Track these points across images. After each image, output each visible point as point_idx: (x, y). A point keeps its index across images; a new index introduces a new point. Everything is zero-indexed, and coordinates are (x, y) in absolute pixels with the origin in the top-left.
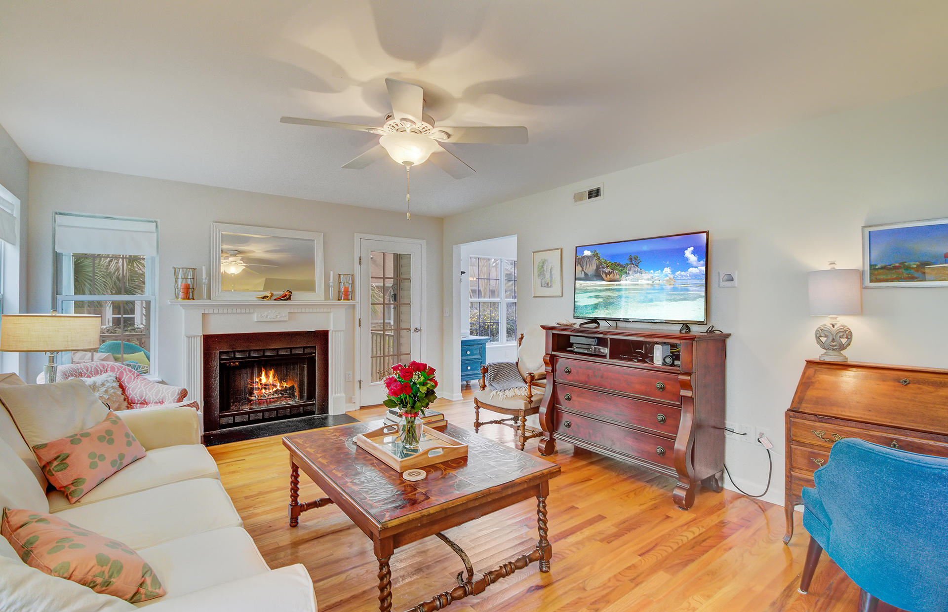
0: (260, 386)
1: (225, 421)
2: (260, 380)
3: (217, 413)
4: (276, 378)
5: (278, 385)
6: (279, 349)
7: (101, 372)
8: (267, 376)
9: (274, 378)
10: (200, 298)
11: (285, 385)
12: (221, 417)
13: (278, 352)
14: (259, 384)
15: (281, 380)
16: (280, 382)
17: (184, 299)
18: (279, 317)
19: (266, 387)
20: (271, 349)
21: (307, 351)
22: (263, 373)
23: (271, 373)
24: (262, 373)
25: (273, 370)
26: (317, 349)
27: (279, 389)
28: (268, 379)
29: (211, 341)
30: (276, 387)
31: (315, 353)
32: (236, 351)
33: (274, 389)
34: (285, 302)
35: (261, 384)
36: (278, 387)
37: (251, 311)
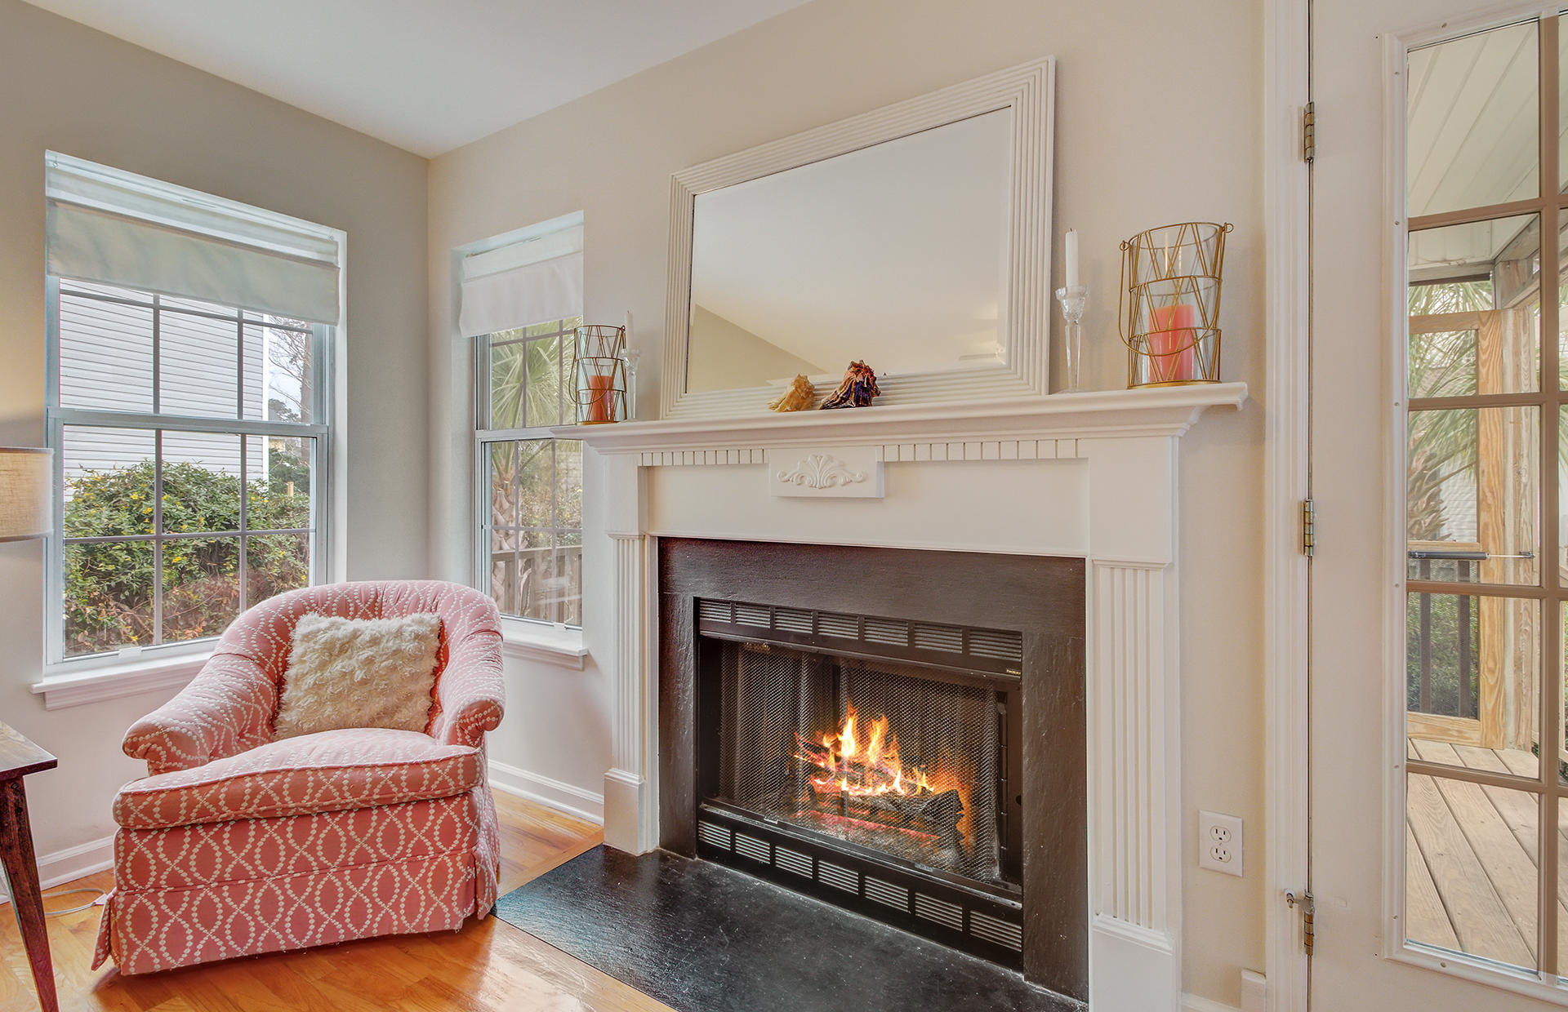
0: (832, 765)
2: (837, 745)
4: (894, 752)
5: (900, 772)
6: (867, 618)
7: (356, 611)
8: (863, 738)
9: (887, 746)
11: (923, 782)
13: (911, 636)
14: (832, 759)
15: (909, 762)
16: (907, 772)
18: (842, 480)
20: (890, 620)
21: (982, 649)
22: (851, 723)
23: (878, 730)
24: (844, 724)
25: (884, 719)
26: (1028, 646)
27: (899, 790)
28: (865, 748)
29: (677, 556)
30: (890, 781)
31: (1018, 666)
32: (738, 603)
33: (882, 789)
34: (854, 415)
35: (838, 759)
36: (896, 785)
37: (757, 457)
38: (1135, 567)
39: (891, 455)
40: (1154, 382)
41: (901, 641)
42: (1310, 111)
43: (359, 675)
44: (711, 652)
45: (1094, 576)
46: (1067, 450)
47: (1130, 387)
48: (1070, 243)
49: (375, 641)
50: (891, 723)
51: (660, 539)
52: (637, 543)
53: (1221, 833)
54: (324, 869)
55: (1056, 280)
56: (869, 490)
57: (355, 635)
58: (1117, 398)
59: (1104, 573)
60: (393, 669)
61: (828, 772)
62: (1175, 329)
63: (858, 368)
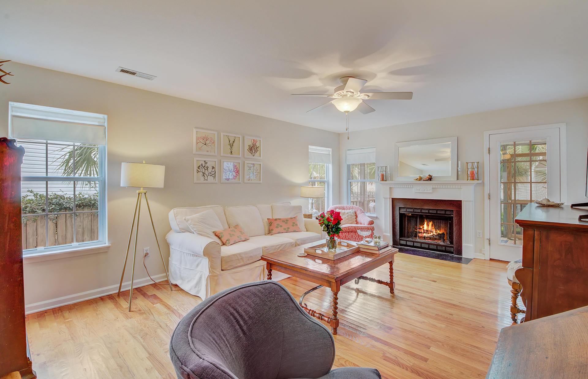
0: (423, 231)
1: (402, 242)
2: (423, 227)
3: (398, 237)
4: (433, 227)
5: (434, 231)
6: (430, 209)
8: (428, 225)
9: (432, 226)
10: (388, 180)
11: (439, 232)
12: (400, 240)
13: (437, 211)
14: (422, 230)
15: (436, 228)
16: (436, 230)
17: (381, 181)
18: (426, 190)
19: (427, 231)
20: (425, 209)
21: (448, 213)
22: (426, 223)
23: (431, 224)
24: (424, 223)
25: (432, 222)
26: (454, 212)
27: (435, 234)
28: (429, 227)
29: (395, 201)
30: (433, 232)
31: (453, 215)
32: (407, 208)
33: (432, 234)
34: (429, 182)
35: (423, 230)
36: (434, 233)
37: (412, 187)
38: (468, 201)
39: (434, 187)
40: (470, 180)
41: (435, 212)
42: (489, 148)
43: (347, 218)
44: (402, 216)
45: (463, 203)
46: (459, 187)
47: (467, 180)
48: (459, 162)
49: (348, 213)
50: (433, 222)
51: (392, 198)
52: (389, 199)
53: (479, 233)
54: (358, 239)
55: (458, 166)
56: (431, 191)
57: (345, 212)
58: (465, 181)
59: (464, 202)
60: (351, 217)
61: (422, 232)
62: (472, 173)
63: (430, 175)
